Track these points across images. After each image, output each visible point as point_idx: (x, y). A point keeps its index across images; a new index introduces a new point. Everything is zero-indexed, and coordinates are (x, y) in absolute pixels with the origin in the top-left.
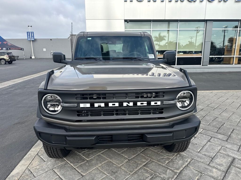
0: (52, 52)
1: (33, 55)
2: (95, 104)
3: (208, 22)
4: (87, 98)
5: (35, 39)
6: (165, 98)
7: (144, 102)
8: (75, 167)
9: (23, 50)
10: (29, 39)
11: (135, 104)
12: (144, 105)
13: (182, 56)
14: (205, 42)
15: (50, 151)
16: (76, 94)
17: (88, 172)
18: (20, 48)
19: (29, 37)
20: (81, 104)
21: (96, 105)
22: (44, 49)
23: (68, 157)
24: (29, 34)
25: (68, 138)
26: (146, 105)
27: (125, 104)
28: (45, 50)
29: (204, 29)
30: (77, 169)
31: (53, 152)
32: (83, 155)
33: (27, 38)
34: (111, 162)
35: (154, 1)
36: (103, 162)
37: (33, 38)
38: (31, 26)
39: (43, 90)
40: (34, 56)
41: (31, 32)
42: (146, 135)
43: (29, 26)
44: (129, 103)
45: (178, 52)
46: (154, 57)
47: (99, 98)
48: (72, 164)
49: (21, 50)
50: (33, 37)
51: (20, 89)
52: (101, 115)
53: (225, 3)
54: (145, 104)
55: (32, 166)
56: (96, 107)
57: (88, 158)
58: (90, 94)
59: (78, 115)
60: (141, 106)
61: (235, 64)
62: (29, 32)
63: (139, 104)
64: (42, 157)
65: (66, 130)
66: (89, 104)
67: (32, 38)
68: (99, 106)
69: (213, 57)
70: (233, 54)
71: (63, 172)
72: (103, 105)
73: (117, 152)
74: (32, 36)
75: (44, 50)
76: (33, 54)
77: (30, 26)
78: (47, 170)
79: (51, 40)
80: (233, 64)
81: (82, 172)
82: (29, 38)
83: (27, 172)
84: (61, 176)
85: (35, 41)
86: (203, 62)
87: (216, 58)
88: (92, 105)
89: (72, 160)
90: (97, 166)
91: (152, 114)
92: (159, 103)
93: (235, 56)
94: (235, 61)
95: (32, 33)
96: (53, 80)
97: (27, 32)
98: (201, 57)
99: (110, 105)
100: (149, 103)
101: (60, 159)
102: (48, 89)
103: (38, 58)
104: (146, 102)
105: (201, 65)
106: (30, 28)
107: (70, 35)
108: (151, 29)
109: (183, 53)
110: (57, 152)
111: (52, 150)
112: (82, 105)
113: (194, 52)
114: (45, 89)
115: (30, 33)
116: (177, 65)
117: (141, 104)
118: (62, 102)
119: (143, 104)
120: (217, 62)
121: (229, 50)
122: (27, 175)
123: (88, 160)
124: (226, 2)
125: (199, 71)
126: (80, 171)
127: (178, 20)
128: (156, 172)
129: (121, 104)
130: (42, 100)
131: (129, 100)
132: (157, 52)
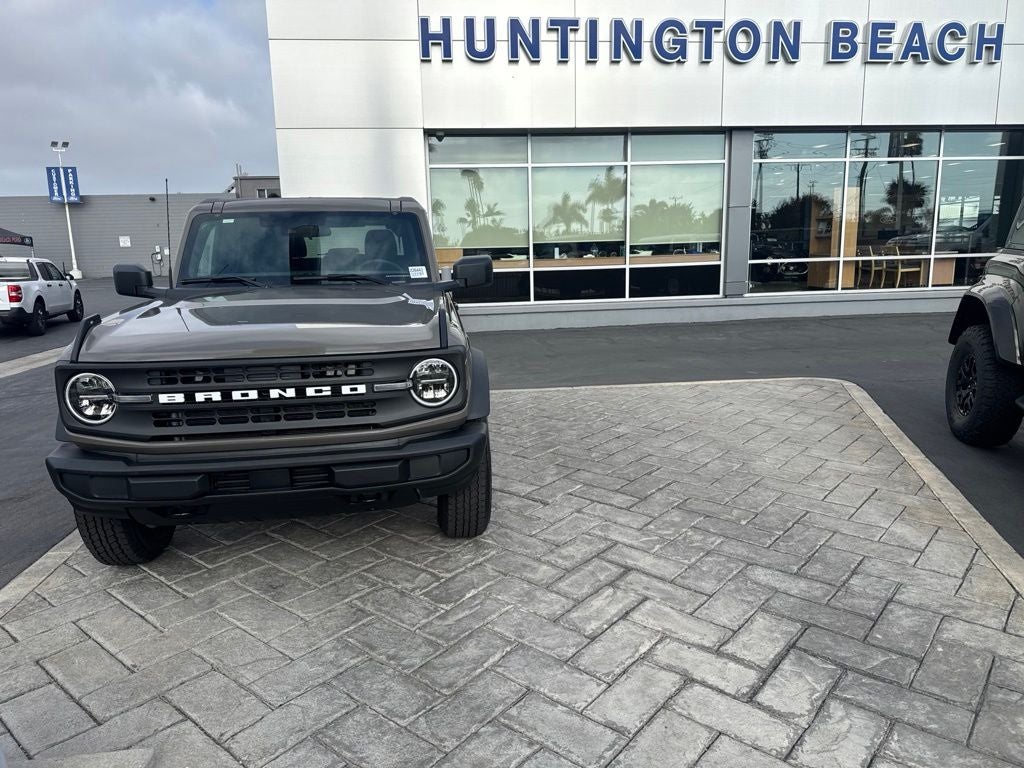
0: (158, 250)
1: (75, 266)
2: (197, 395)
3: (736, 137)
4: (174, 381)
5: (82, 197)
6: (377, 375)
7: (324, 388)
8: (169, 584)
9: (31, 245)
10: (55, 198)
11: (301, 392)
12: (324, 394)
13: (647, 261)
14: (728, 207)
15: (95, 537)
16: (148, 371)
17: (202, 591)
18: (16, 235)
19: (56, 188)
20: (160, 396)
21: (200, 397)
22: (122, 239)
23: (154, 563)
24: (58, 177)
25: (132, 481)
26: (329, 393)
27: (274, 393)
28: (125, 242)
29: (722, 161)
30: (174, 587)
31: (103, 538)
32: (200, 559)
33: (48, 194)
34: (275, 568)
35: (533, 62)
36: (252, 568)
37: (73, 194)
38: (65, 144)
39: (68, 364)
40: (79, 268)
41: (65, 169)
42: (334, 469)
43: (54, 144)
44: (285, 391)
45: (631, 247)
46: (425, 275)
47: (206, 380)
48: (162, 578)
49: (23, 243)
50: (73, 190)
51: (16, 397)
52: (213, 423)
53: (790, 66)
54: (327, 391)
55: (45, 587)
56: (200, 403)
57: (212, 562)
58: (184, 370)
59: (158, 424)
60: (317, 397)
61: (842, 289)
62: (57, 170)
63: (310, 392)
64: (79, 569)
65: (128, 462)
66: (182, 395)
67: (69, 194)
68: (208, 400)
69: (776, 264)
70: (834, 250)
71: (134, 593)
72: (216, 396)
73: (301, 547)
74: (68, 187)
75: (122, 244)
76: (74, 261)
77: (60, 144)
78: (88, 592)
79: (152, 199)
80: (837, 289)
81: (186, 590)
82: (56, 194)
83: (32, 598)
84: (125, 602)
85: (81, 204)
86: (725, 282)
87: (792, 268)
88: (190, 397)
89: (163, 570)
90: (232, 579)
91: (347, 417)
92: (362, 389)
93: (841, 259)
94: (844, 276)
95: (70, 171)
96: (93, 338)
97: (49, 170)
98: (719, 266)
99: (236, 395)
100: (336, 390)
101: (131, 569)
102: (79, 360)
103: (98, 276)
104: (329, 388)
105: (718, 293)
106: (60, 150)
107: (236, 179)
108: (530, 165)
109: (651, 252)
110: (117, 538)
111: (102, 533)
112: (163, 398)
114: (72, 362)
115: (61, 171)
116: (630, 297)
117: (317, 391)
118: (117, 393)
119: (321, 391)
120: (794, 280)
121: (823, 235)
122: (32, 604)
123: (210, 567)
124: (795, 62)
125: (710, 316)
126: (180, 590)
127: (627, 128)
128: (389, 579)
129: (264, 393)
130: (64, 389)
131: (284, 381)
132: (557, 250)
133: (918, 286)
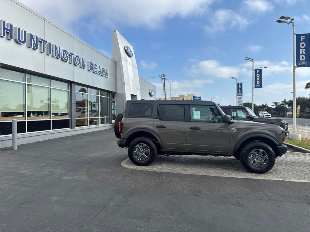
14: (71, 103)
29: (69, 90)
45: (52, 113)
70: (86, 116)
80: (88, 125)
86: (71, 124)
93: (88, 118)
98: (69, 119)
105: (69, 127)
113: (59, 114)
132: (32, 113)
133: (97, 124)
